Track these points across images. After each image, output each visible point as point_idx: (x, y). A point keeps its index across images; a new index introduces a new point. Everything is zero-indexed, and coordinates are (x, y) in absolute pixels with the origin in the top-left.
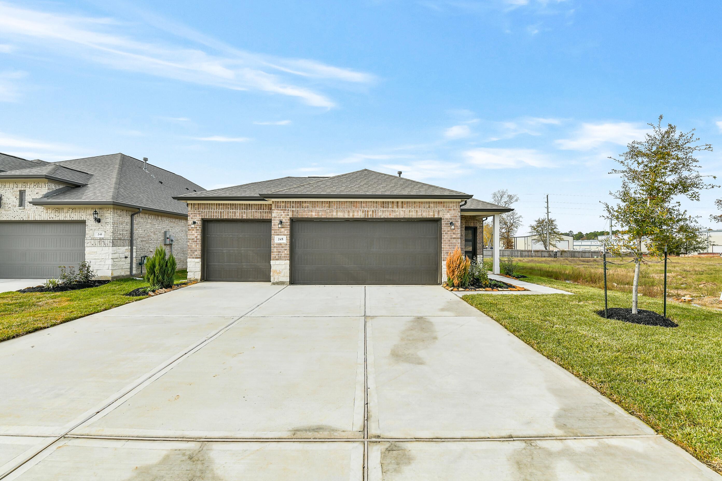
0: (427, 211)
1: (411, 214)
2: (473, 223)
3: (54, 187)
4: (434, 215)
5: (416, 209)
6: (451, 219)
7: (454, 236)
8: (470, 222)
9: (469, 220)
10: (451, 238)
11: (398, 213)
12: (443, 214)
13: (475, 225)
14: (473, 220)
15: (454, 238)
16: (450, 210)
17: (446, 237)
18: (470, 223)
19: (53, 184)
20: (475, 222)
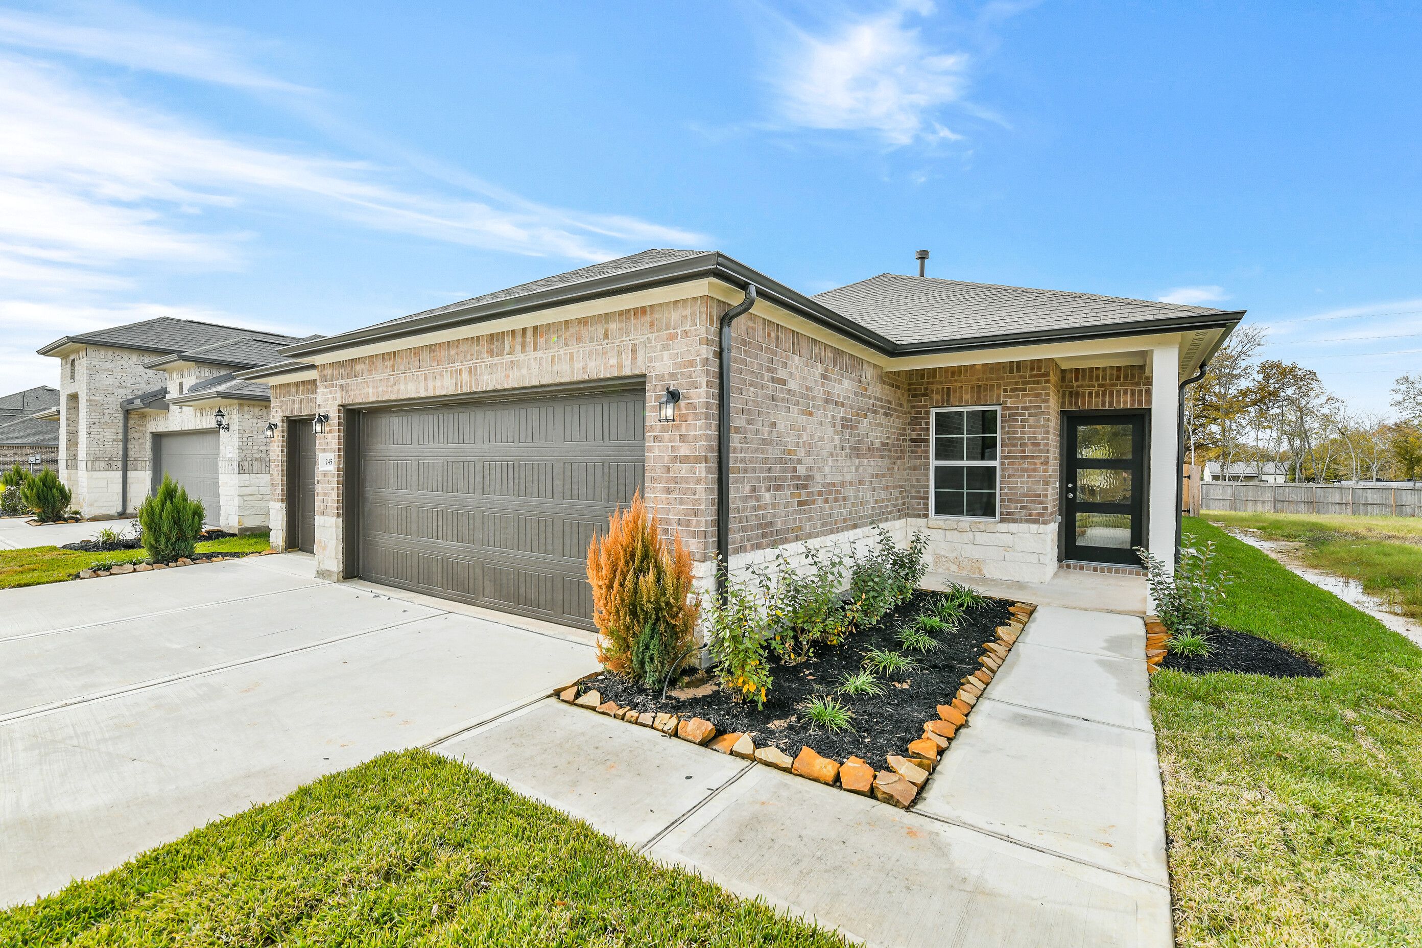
0: (599, 354)
1: (557, 368)
2: (1133, 394)
3: (206, 373)
4: (620, 366)
5: (570, 349)
6: (673, 376)
7: (684, 450)
8: (1118, 392)
9: (1112, 385)
10: (675, 459)
11: (524, 371)
12: (651, 360)
13: (1140, 402)
14: (1133, 384)
15: (685, 459)
16: (672, 337)
17: (657, 454)
18: (1119, 395)
19: (206, 370)
20: (1140, 391)
